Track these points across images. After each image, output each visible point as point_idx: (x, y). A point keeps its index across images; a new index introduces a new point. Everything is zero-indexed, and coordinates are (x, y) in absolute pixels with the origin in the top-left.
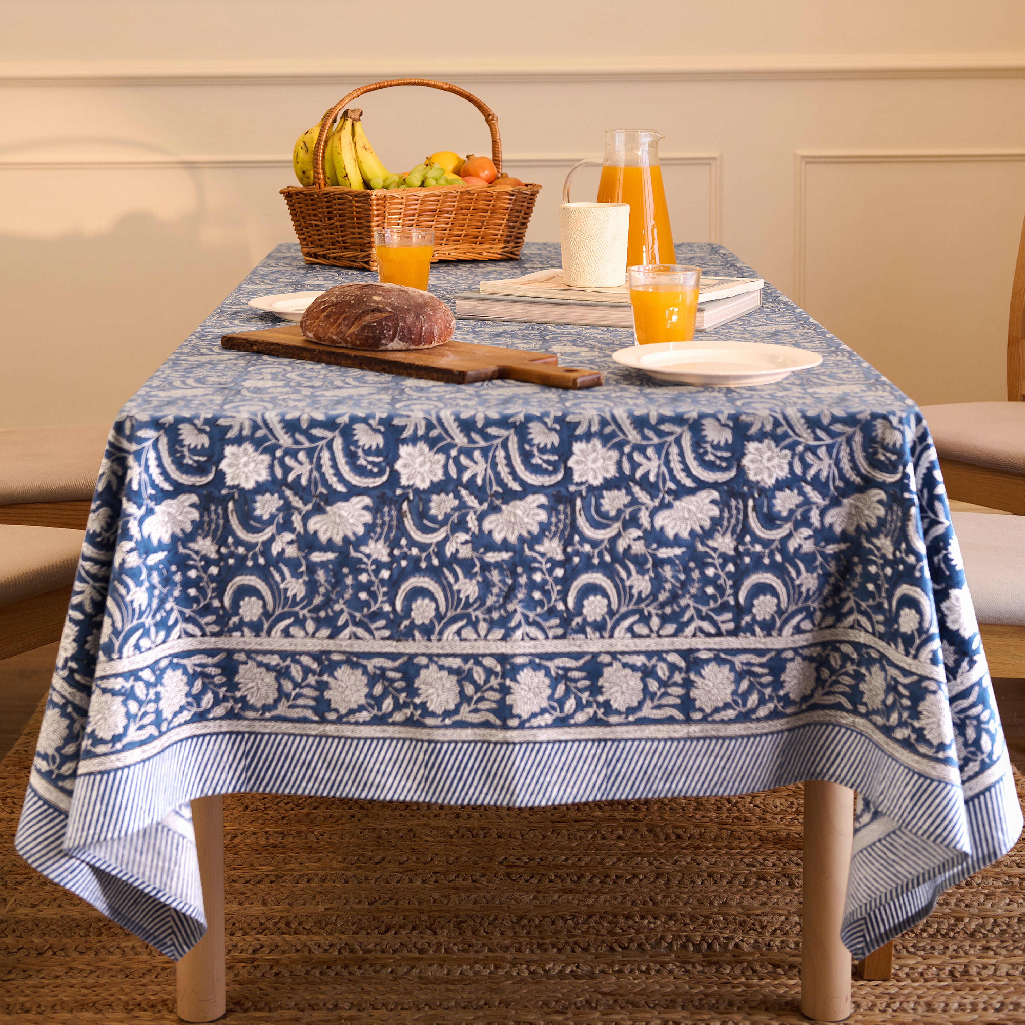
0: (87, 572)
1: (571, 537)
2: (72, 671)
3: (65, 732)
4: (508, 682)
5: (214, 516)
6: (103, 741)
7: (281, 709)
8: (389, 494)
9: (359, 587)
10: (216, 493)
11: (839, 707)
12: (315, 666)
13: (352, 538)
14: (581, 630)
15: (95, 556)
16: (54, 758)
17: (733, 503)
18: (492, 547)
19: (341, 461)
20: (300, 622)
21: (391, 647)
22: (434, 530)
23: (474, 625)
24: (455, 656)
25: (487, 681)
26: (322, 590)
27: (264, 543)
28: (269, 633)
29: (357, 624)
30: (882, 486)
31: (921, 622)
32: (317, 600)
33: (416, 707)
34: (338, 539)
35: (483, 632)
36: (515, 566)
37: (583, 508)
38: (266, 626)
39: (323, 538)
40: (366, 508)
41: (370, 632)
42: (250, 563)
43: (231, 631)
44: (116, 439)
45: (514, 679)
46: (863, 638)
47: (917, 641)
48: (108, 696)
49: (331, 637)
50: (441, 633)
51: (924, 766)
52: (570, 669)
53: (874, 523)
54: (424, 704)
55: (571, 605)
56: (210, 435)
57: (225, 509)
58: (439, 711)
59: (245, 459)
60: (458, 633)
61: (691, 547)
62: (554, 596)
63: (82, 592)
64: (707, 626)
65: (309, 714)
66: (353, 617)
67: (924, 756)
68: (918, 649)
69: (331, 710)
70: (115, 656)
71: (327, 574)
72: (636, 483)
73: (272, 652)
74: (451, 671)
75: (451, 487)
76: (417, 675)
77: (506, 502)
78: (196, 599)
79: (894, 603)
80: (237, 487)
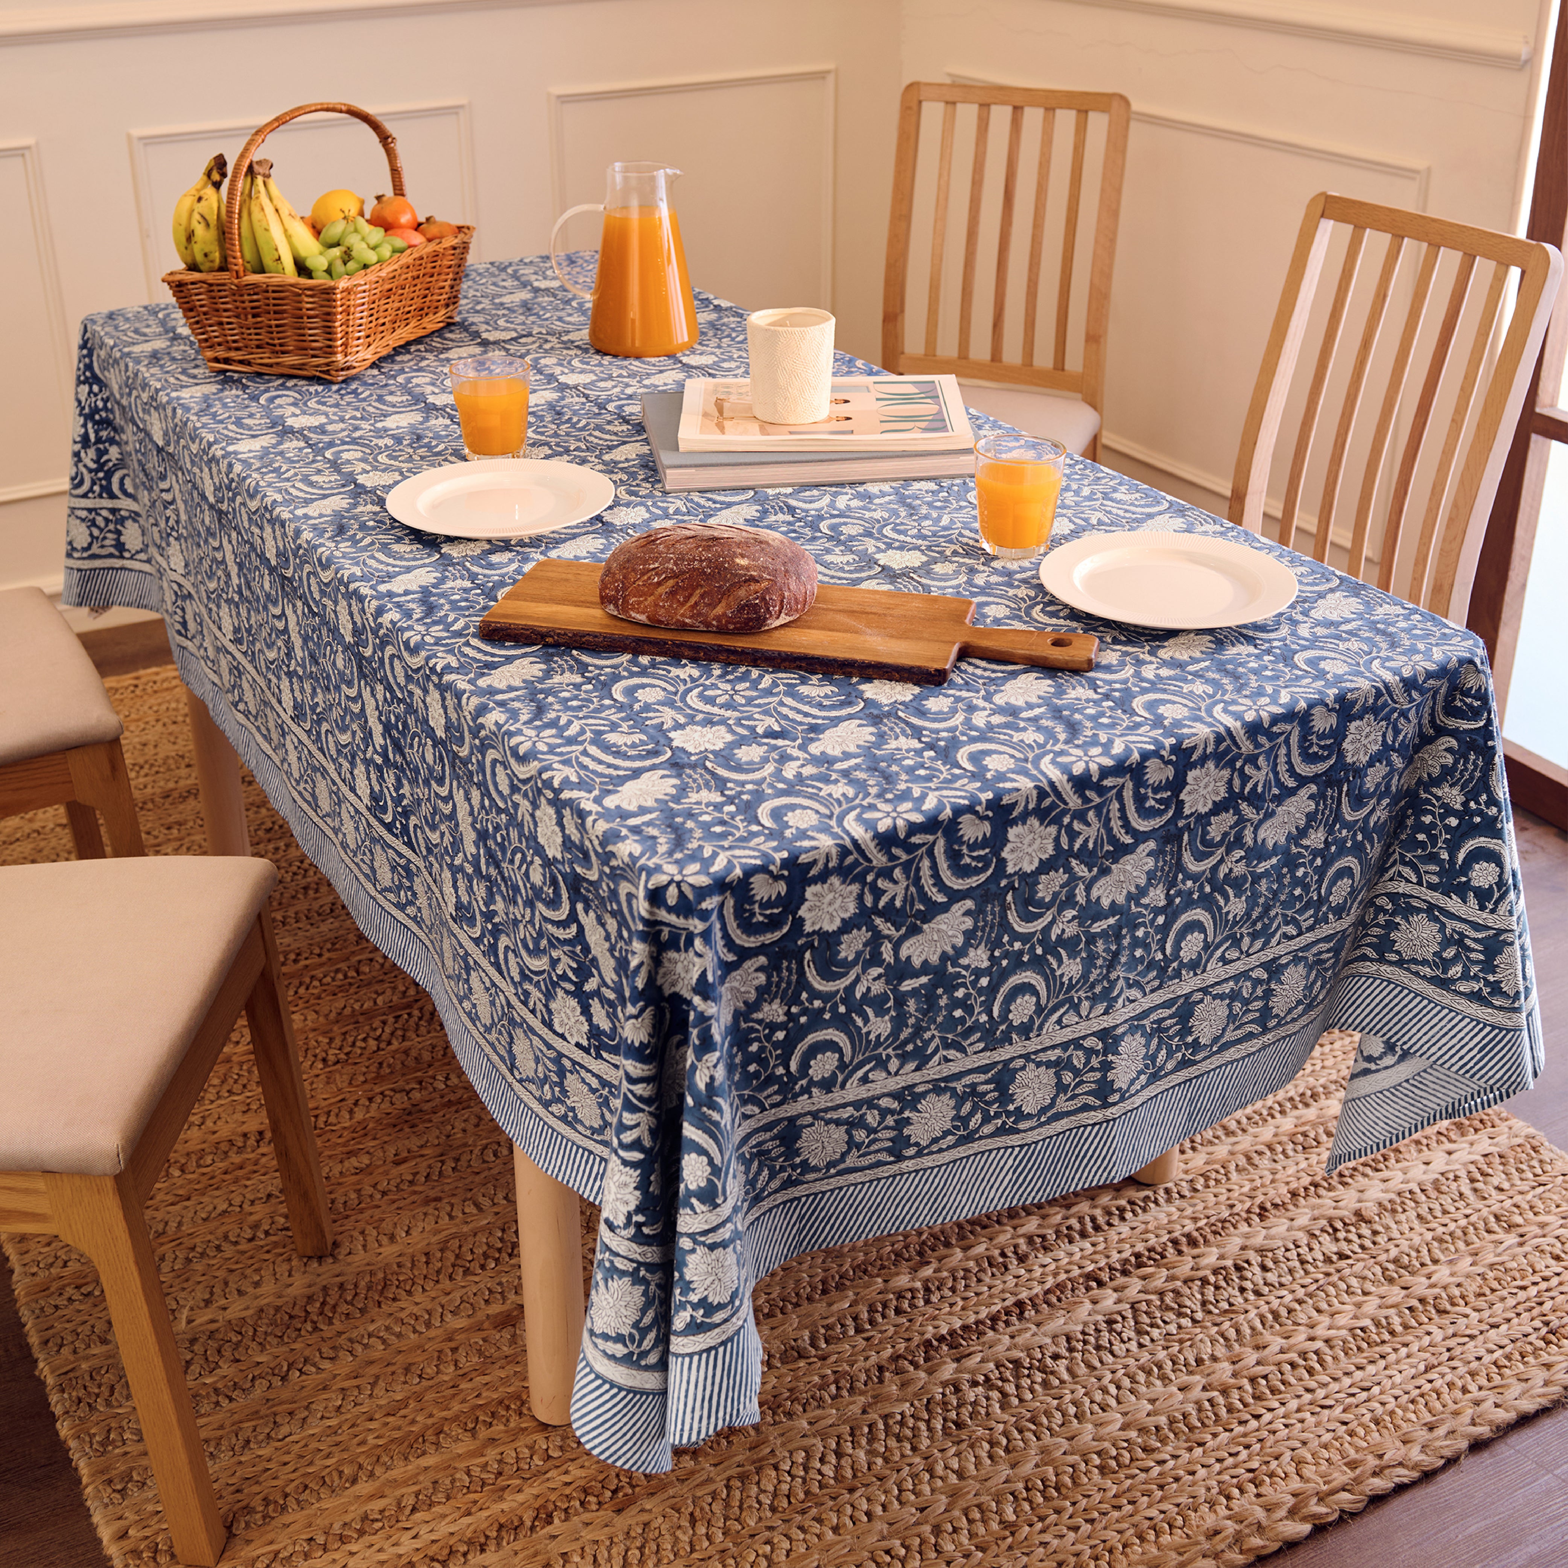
0: (640, 1099)
1: (1175, 877)
2: (639, 1226)
3: (639, 1300)
4: (1110, 1057)
5: (785, 973)
6: (721, 1307)
7: (849, 1162)
8: (993, 888)
9: (956, 1003)
10: (791, 946)
11: (1364, 958)
12: (895, 1105)
13: (950, 951)
14: (1178, 974)
15: (647, 1073)
16: (631, 1336)
17: (1329, 792)
18: (1100, 915)
19: (943, 865)
20: (882, 1064)
21: (986, 1059)
22: (1041, 915)
23: (1076, 1008)
24: (1053, 1047)
25: (1088, 1062)
26: (911, 1021)
27: (846, 989)
28: (843, 1086)
29: (947, 1046)
30: (1454, 733)
31: (1501, 876)
32: (905, 1034)
33: (1009, 1114)
34: (934, 959)
35: (1084, 1013)
36: (1121, 928)
37: (1189, 842)
38: (840, 1078)
39: (917, 962)
40: (967, 913)
41: (963, 1050)
42: (827, 1016)
43: (795, 1097)
44: (651, 913)
45: (1116, 1053)
46: (1402, 888)
47: (1496, 895)
48: (719, 1251)
49: (918, 1069)
50: (1040, 1028)
51: (1500, 1018)
52: (1164, 1019)
53: (1436, 772)
54: (1019, 1109)
55: (1168, 951)
56: (789, 881)
57: (800, 964)
58: (1034, 1112)
59: (831, 896)
60: (1059, 1021)
61: (1286, 852)
62: (1154, 947)
63: (637, 1125)
64: (1291, 930)
65: (884, 1157)
66: (943, 1039)
67: (1500, 1008)
68: (1497, 903)
69: (909, 1145)
70: (719, 1201)
71: (918, 1002)
72: (1244, 799)
73: (844, 1106)
74: (1049, 1064)
75: (1061, 861)
76: (1013, 1080)
77: (1116, 861)
78: (756, 1075)
79: (1461, 856)
80: (818, 933)
